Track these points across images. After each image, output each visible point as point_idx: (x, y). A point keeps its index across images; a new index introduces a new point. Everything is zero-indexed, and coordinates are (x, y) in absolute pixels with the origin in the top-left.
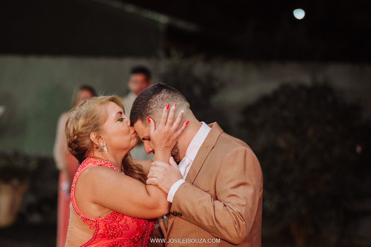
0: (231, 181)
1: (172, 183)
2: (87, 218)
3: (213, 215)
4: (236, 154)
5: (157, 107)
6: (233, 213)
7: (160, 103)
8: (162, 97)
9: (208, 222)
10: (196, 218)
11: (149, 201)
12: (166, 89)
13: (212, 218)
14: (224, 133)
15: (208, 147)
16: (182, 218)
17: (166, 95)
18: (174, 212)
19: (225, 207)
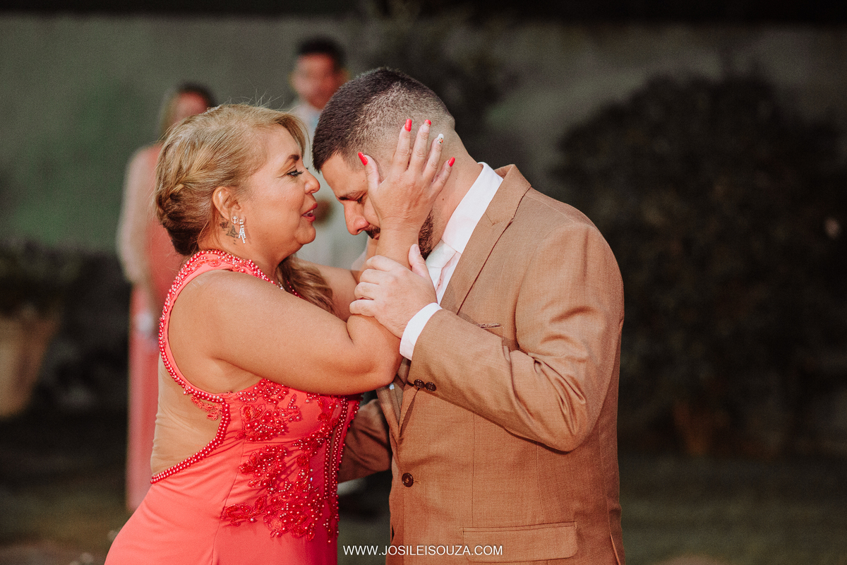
0: (552, 303)
1: (409, 314)
2: (200, 395)
3: (510, 387)
4: (564, 241)
5: (382, 122)
6: (557, 379)
7: (389, 113)
8: (392, 101)
9: (498, 402)
10: (468, 395)
11: (350, 355)
12: (402, 83)
13: (507, 394)
14: (533, 190)
15: (497, 222)
16: (436, 395)
17: (403, 95)
18: (416, 382)
19: (537, 365)
